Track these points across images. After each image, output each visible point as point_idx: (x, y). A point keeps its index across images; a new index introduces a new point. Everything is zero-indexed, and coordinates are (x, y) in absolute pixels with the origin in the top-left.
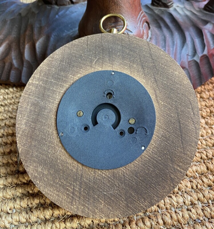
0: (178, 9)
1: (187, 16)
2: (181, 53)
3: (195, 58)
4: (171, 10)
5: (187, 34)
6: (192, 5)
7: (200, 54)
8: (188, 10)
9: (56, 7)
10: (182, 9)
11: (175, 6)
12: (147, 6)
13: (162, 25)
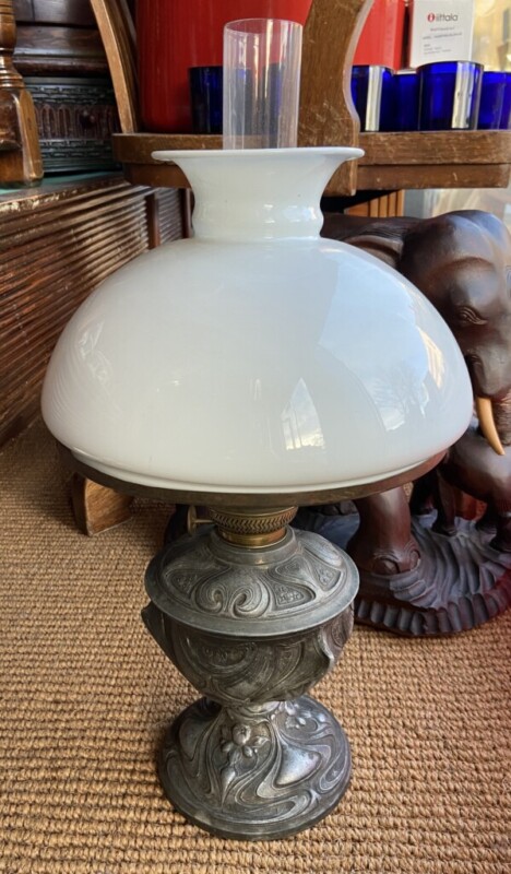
0: (461, 539)
1: (467, 549)
2: (451, 588)
3: (467, 596)
4: (452, 540)
5: (461, 569)
6: (480, 537)
7: (473, 593)
8: (471, 542)
9: (322, 516)
10: (465, 540)
11: (458, 535)
12: (425, 530)
13: (437, 555)
